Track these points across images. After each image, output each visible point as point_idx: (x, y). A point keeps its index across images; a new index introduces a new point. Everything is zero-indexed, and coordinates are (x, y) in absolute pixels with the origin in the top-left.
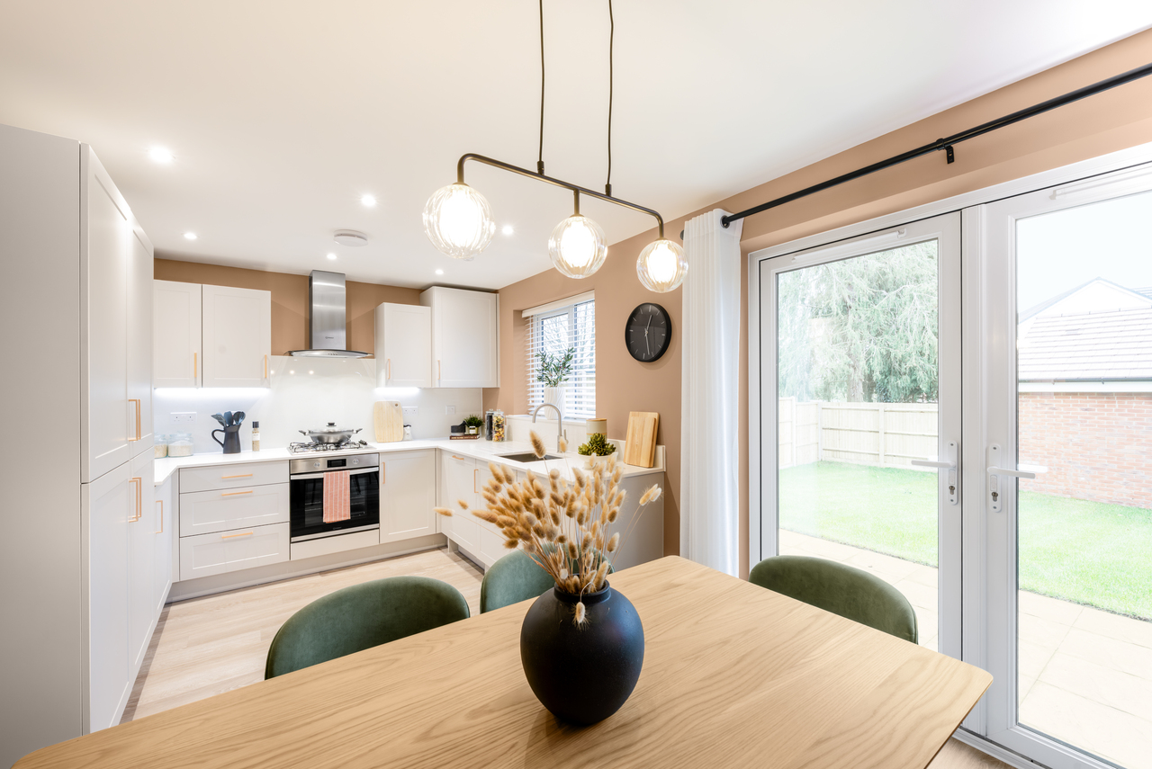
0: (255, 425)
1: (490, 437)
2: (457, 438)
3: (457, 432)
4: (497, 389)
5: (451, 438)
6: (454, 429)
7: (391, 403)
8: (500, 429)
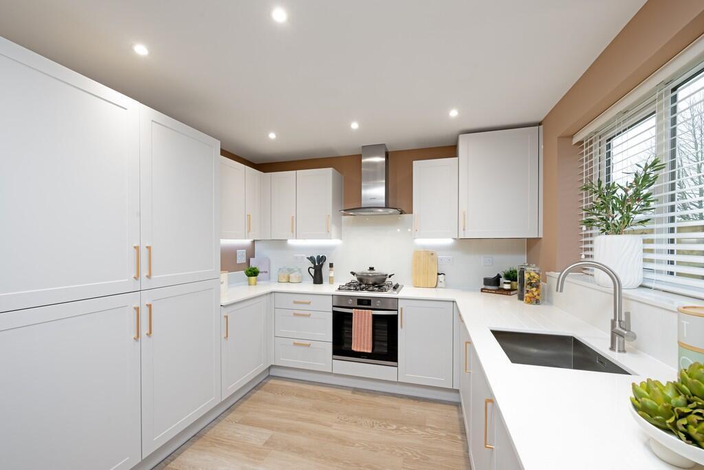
0: (331, 265)
1: (521, 298)
2: (489, 291)
3: (489, 285)
4: (539, 239)
5: (482, 290)
6: (487, 282)
7: (427, 252)
8: (534, 289)
